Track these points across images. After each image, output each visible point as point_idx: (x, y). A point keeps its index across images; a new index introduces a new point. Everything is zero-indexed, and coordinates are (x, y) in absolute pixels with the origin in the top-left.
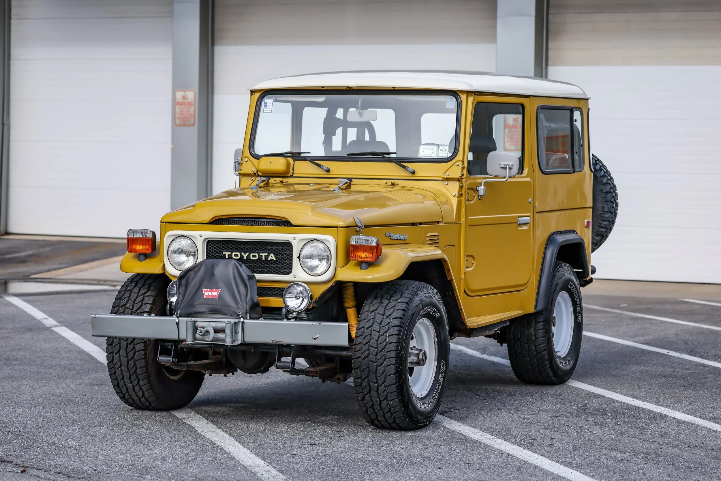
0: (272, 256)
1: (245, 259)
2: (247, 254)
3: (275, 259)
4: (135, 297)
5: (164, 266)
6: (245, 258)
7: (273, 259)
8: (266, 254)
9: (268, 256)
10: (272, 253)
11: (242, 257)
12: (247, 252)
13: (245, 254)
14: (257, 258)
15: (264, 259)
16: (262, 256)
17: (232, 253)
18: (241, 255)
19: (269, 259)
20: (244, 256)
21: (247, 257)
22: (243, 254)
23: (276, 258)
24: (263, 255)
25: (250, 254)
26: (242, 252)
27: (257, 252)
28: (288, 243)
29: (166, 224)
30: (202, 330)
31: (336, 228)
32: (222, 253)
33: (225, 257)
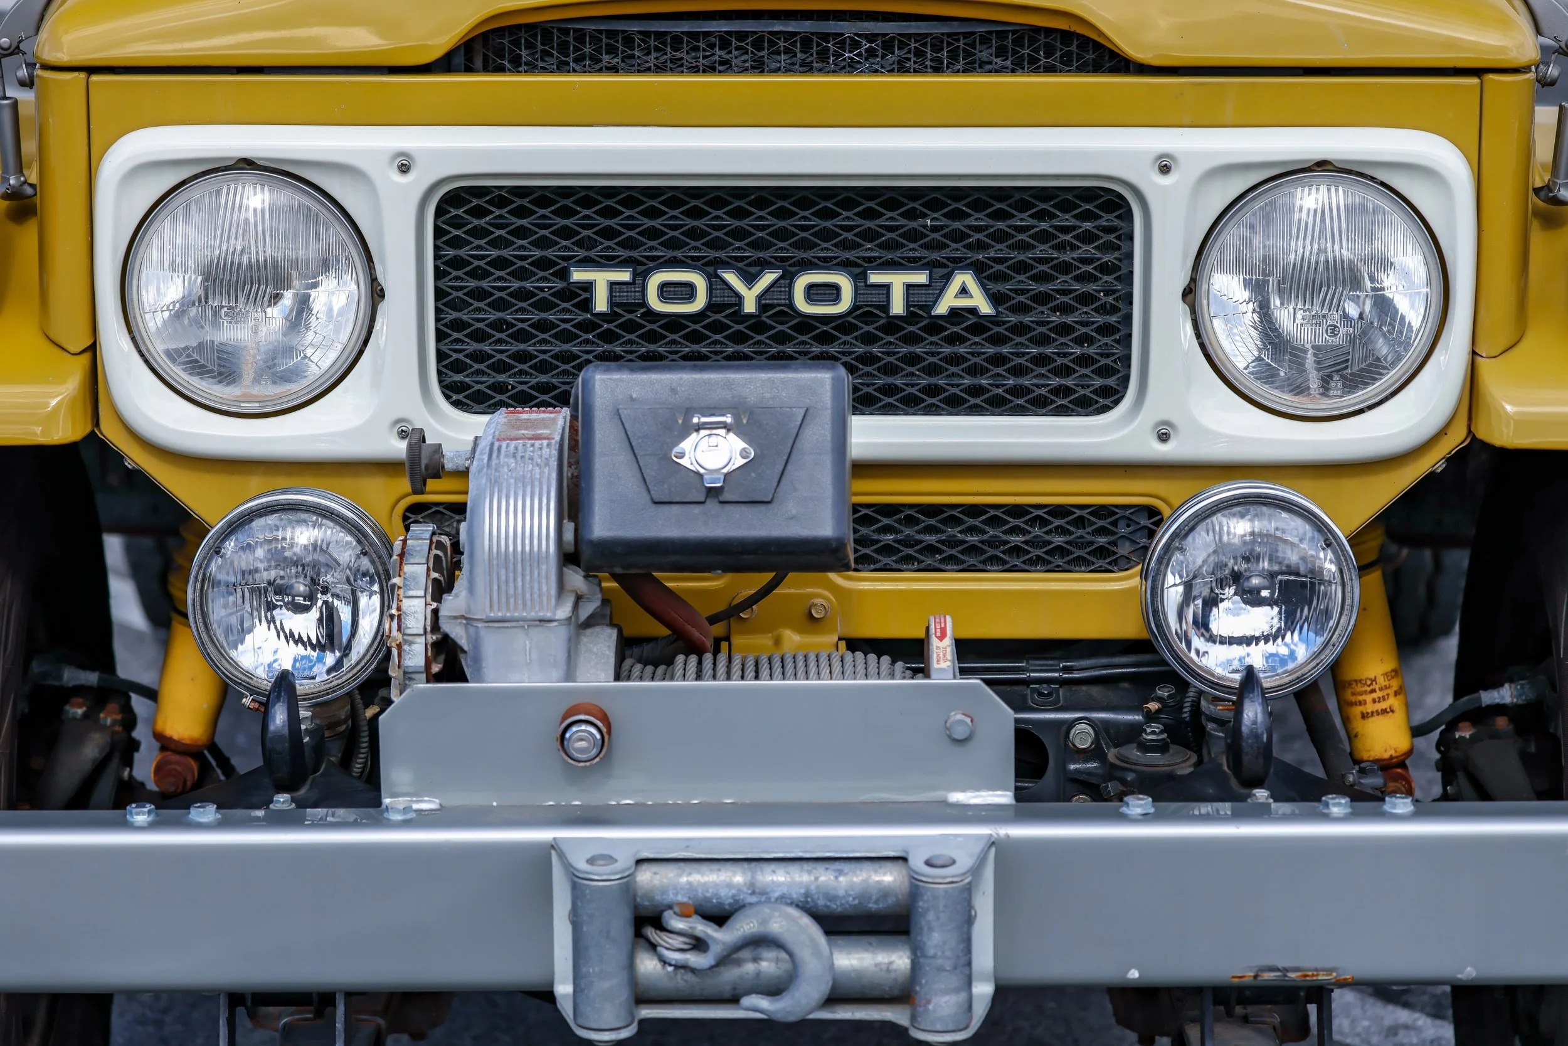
0: (964, 291)
1: (750, 316)
2: (768, 278)
3: (984, 308)
6: (750, 307)
8: (921, 278)
9: (937, 288)
12: (764, 265)
13: (750, 279)
15: (898, 307)
16: (887, 288)
17: (640, 277)
18: (715, 283)
19: (941, 309)
21: (760, 297)
22: (732, 278)
23: (995, 299)
24: (898, 282)
25: (788, 279)
26: (726, 265)
27: (844, 266)
28: (1089, 194)
29: (95, 78)
30: (703, 928)
31: (1475, 81)
32: (564, 274)
33: (587, 304)
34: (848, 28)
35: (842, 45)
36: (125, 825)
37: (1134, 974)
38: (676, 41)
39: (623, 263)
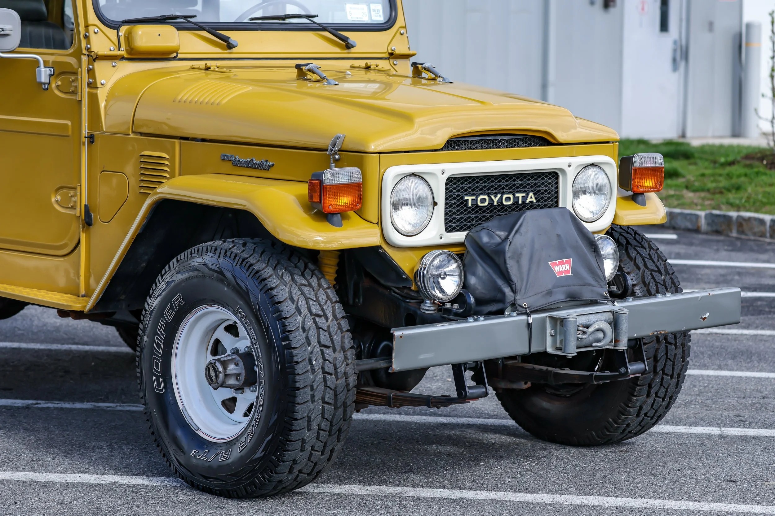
0: (531, 197)
1: (495, 206)
2: (499, 196)
6: (495, 204)
7: (533, 201)
8: (524, 195)
9: (527, 197)
10: (530, 191)
11: (491, 202)
12: (498, 193)
13: (495, 197)
14: (510, 203)
15: (520, 202)
16: (518, 197)
17: (477, 197)
18: (490, 199)
19: (527, 202)
20: (494, 201)
21: (498, 201)
22: (492, 197)
24: (520, 195)
25: (502, 196)
26: (491, 194)
27: (511, 192)
28: (550, 173)
29: (381, 155)
30: (585, 329)
31: (612, 144)
32: (462, 198)
33: (466, 205)
34: (499, 138)
35: (499, 142)
36: (467, 322)
37: (635, 335)
38: (471, 142)
39: (473, 194)
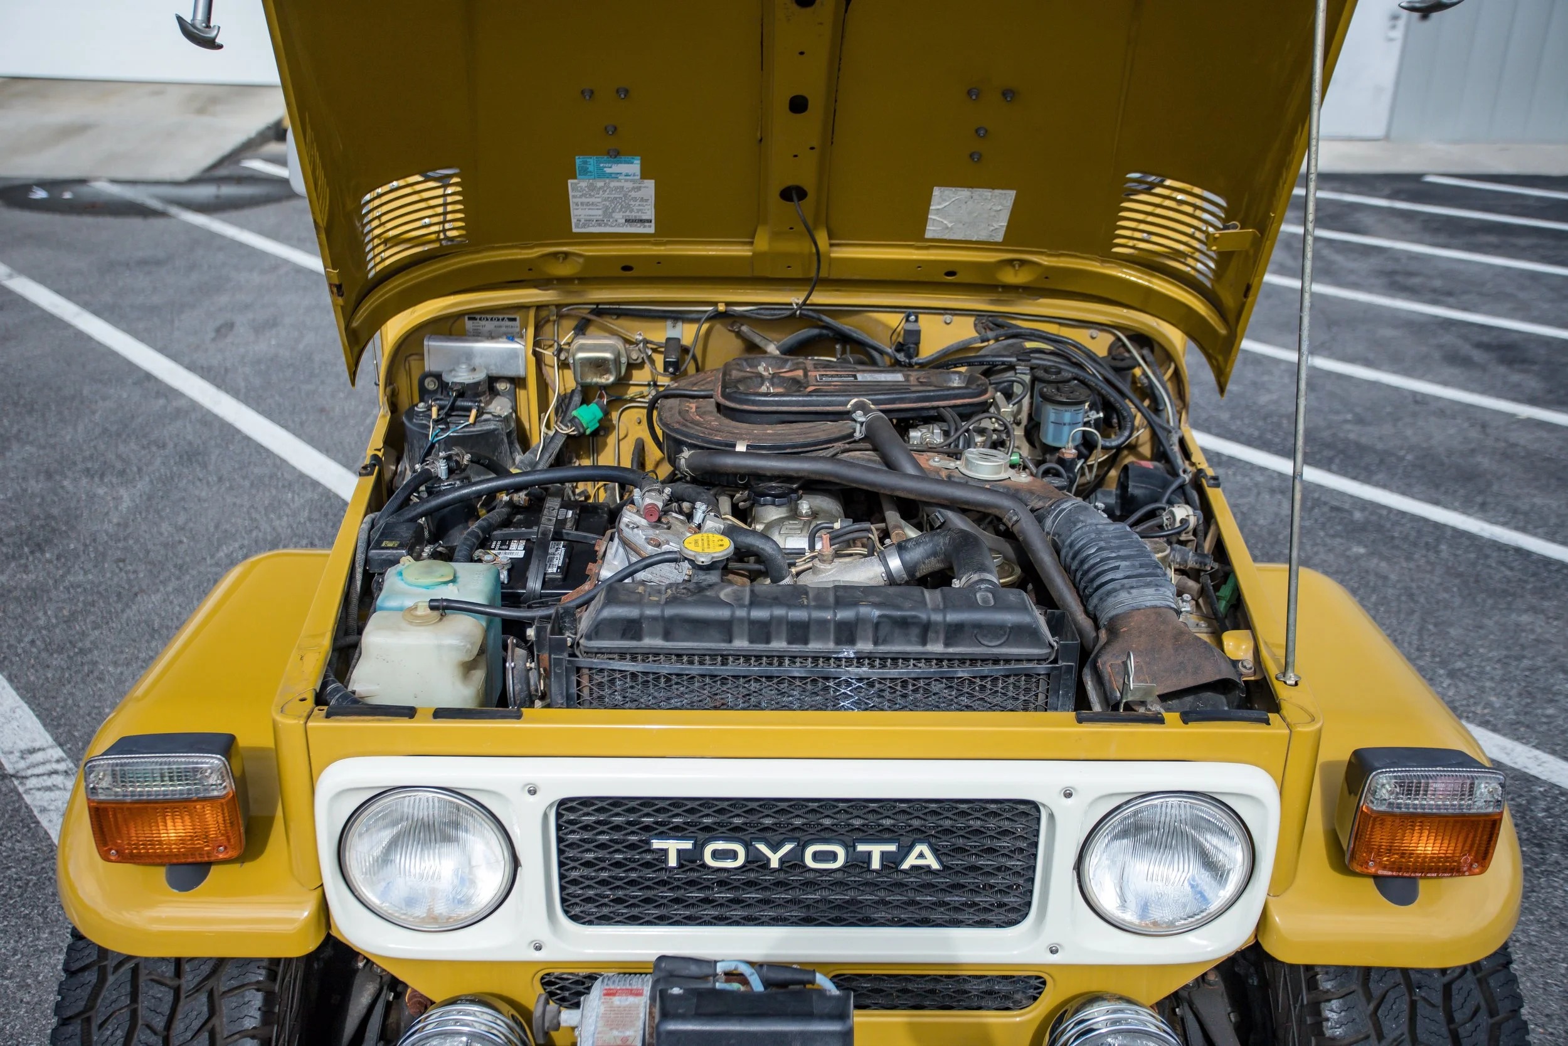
1: (775, 870)
3: (936, 866)
4: (166, 1008)
5: (324, 908)
7: (929, 867)
10: (921, 841)
11: (756, 862)
14: (836, 865)
15: (876, 865)
18: (751, 851)
20: (769, 860)
21: (783, 858)
25: (801, 848)
